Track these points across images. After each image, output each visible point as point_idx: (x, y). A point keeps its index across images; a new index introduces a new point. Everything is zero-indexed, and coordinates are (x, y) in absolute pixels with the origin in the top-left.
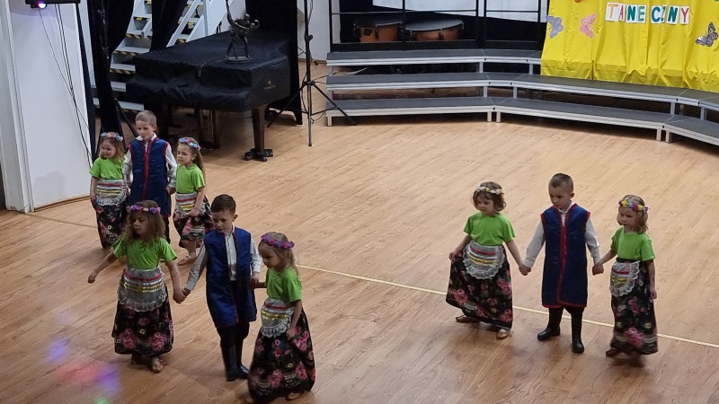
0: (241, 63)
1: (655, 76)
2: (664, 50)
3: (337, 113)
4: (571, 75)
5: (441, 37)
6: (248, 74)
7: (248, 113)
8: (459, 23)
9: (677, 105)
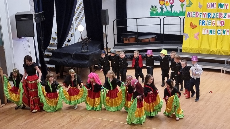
1: (220, 52)
2: (222, 43)
4: (192, 52)
5: (149, 41)
6: (88, 56)
7: (89, 68)
8: (155, 36)
9: (227, 61)
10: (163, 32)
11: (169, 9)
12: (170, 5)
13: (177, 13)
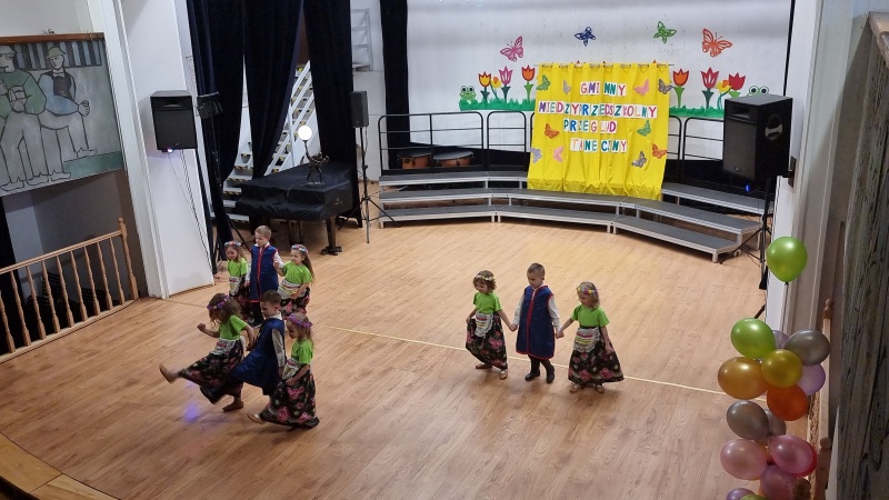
0: (316, 187)
1: (605, 188)
2: (611, 170)
3: (388, 219)
4: (547, 188)
5: (458, 164)
6: (322, 195)
7: (324, 222)
8: (470, 153)
9: (621, 208)
10: (489, 145)
11: (501, 95)
12: (503, 85)
13: (517, 103)
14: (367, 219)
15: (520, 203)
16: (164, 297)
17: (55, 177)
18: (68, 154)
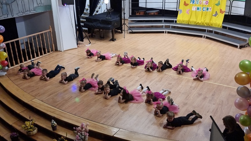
1: (203, 23)
2: (205, 17)
3: (131, 31)
4: (183, 23)
5: (154, 14)
6: (111, 22)
7: (111, 31)
8: (158, 11)
9: (208, 30)
10: (164, 8)
14: (124, 31)
15: (174, 28)
16: (62, 51)
17: (32, 12)
18: (35, 5)
